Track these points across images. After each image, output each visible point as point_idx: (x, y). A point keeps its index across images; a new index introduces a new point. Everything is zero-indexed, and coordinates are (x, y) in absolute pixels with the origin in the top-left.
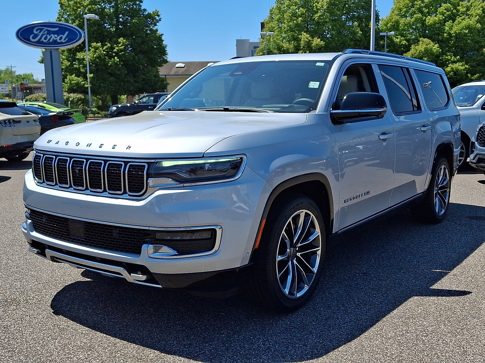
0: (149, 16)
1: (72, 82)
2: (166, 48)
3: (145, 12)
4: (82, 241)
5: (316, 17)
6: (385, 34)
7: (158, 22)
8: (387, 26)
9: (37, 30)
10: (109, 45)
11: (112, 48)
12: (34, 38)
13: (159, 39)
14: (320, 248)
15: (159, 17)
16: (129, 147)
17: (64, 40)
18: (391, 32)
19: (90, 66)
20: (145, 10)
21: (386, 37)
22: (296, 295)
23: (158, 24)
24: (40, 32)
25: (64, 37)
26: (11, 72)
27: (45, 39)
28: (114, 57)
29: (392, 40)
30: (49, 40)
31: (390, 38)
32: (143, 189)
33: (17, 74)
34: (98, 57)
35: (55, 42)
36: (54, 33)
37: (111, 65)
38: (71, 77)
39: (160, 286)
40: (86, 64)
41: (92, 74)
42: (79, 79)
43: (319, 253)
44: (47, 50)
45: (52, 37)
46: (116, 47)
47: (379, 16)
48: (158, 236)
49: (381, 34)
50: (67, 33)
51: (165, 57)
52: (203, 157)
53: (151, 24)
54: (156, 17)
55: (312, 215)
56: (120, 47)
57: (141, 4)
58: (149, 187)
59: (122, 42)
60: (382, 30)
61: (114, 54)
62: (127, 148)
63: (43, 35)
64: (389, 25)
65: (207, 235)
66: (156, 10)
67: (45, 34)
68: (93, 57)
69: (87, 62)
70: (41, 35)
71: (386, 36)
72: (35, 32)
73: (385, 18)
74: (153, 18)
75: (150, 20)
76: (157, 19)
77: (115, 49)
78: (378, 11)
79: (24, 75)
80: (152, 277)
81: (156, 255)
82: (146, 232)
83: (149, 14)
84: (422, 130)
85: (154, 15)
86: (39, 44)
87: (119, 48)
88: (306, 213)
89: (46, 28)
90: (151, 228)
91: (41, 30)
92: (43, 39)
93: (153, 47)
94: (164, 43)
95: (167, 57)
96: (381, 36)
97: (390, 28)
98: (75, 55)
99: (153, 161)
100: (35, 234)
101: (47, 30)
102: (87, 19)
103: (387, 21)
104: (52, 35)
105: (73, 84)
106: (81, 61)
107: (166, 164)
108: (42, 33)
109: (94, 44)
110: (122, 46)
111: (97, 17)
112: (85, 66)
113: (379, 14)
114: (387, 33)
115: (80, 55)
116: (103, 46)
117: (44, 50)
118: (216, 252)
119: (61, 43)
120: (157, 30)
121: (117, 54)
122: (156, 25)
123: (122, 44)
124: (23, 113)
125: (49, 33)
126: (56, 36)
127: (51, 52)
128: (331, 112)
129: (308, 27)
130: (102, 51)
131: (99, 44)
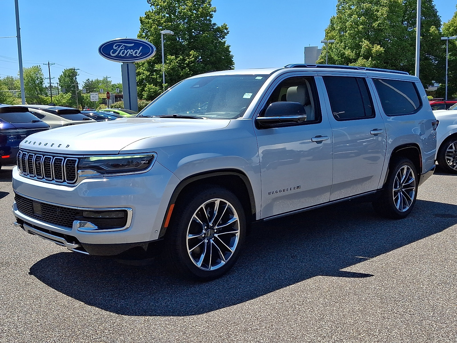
0: (218, 30)
1: (151, 90)
2: (233, 58)
3: (215, 26)
4: (41, 217)
5: (375, 25)
6: (446, 38)
7: (226, 35)
8: (448, 30)
9: (116, 46)
10: (181, 57)
11: (184, 60)
12: (113, 53)
13: (227, 50)
14: (239, 231)
15: (227, 30)
16: (68, 146)
17: (139, 54)
18: (453, 37)
19: (165, 76)
20: (215, 24)
21: (447, 42)
22: (210, 268)
23: (226, 37)
24: (118, 48)
25: (138, 52)
26: (107, 82)
27: (123, 53)
28: (185, 68)
29: (454, 44)
30: (126, 54)
31: (452, 43)
32: (75, 178)
33: (112, 83)
34: (172, 69)
35: (131, 56)
36: (130, 48)
37: (182, 75)
38: (149, 86)
39: (88, 254)
40: (162, 74)
41: (167, 84)
42: (157, 88)
43: (238, 235)
44: (124, 63)
45: (128, 51)
46: (187, 59)
47: (441, 21)
48: (85, 214)
49: (442, 38)
50: (141, 47)
51: (232, 66)
52: (119, 154)
53: (220, 37)
54: (225, 30)
55: (228, 203)
56: (191, 58)
57: (211, 19)
58: (79, 177)
59: (193, 54)
60: (444, 34)
61: (185, 65)
62: (67, 147)
63: (121, 50)
64: (450, 29)
65: (121, 215)
66: (225, 24)
67: (123, 49)
68: (168, 68)
69: (163, 73)
70: (120, 51)
71: (447, 40)
72: (114, 48)
73: (447, 22)
74: (222, 32)
75: (218, 33)
76: (225, 32)
77: (186, 61)
78: (439, 16)
79: (118, 84)
80: (82, 246)
81: (82, 229)
82: (76, 211)
83: (218, 28)
84: (372, 133)
85: (222, 29)
86: (118, 58)
87: (190, 60)
88: (221, 201)
89: (124, 44)
90: (79, 208)
91: (120, 46)
92: (121, 54)
93: (221, 58)
94: (231, 54)
95: (234, 66)
96: (443, 40)
97: (453, 32)
98: (153, 66)
99: (82, 156)
100: (18, 212)
101: (124, 46)
102: (163, 34)
103: (449, 26)
104: (129, 50)
105: (151, 91)
106: (158, 72)
107: (93, 159)
108: (120, 48)
109: (169, 57)
110: (193, 57)
111: (172, 33)
112: (161, 76)
113: (440, 19)
114: (448, 37)
115: (157, 67)
116: (176, 58)
117: (122, 63)
118: (127, 228)
119: (137, 57)
120: (225, 42)
121: (188, 65)
122: (224, 38)
123: (192, 56)
124: (83, 118)
125: (126, 48)
126: (132, 51)
127: (128, 65)
128: (256, 118)
129: (369, 34)
130: (175, 63)
131: (173, 57)
